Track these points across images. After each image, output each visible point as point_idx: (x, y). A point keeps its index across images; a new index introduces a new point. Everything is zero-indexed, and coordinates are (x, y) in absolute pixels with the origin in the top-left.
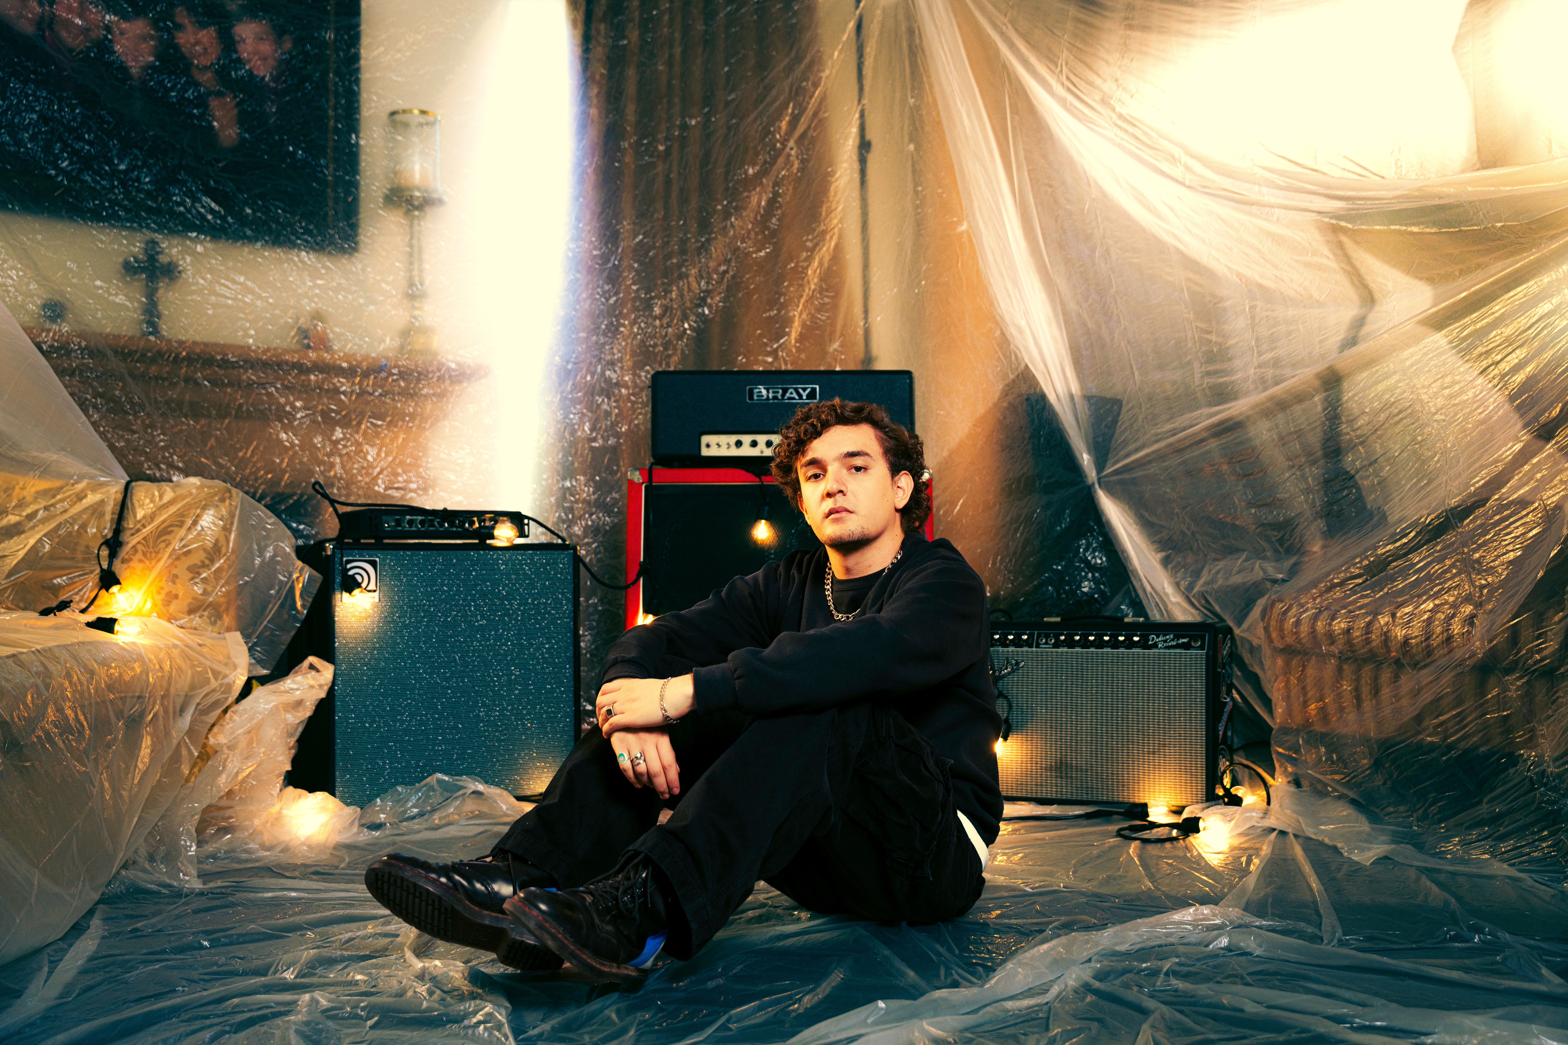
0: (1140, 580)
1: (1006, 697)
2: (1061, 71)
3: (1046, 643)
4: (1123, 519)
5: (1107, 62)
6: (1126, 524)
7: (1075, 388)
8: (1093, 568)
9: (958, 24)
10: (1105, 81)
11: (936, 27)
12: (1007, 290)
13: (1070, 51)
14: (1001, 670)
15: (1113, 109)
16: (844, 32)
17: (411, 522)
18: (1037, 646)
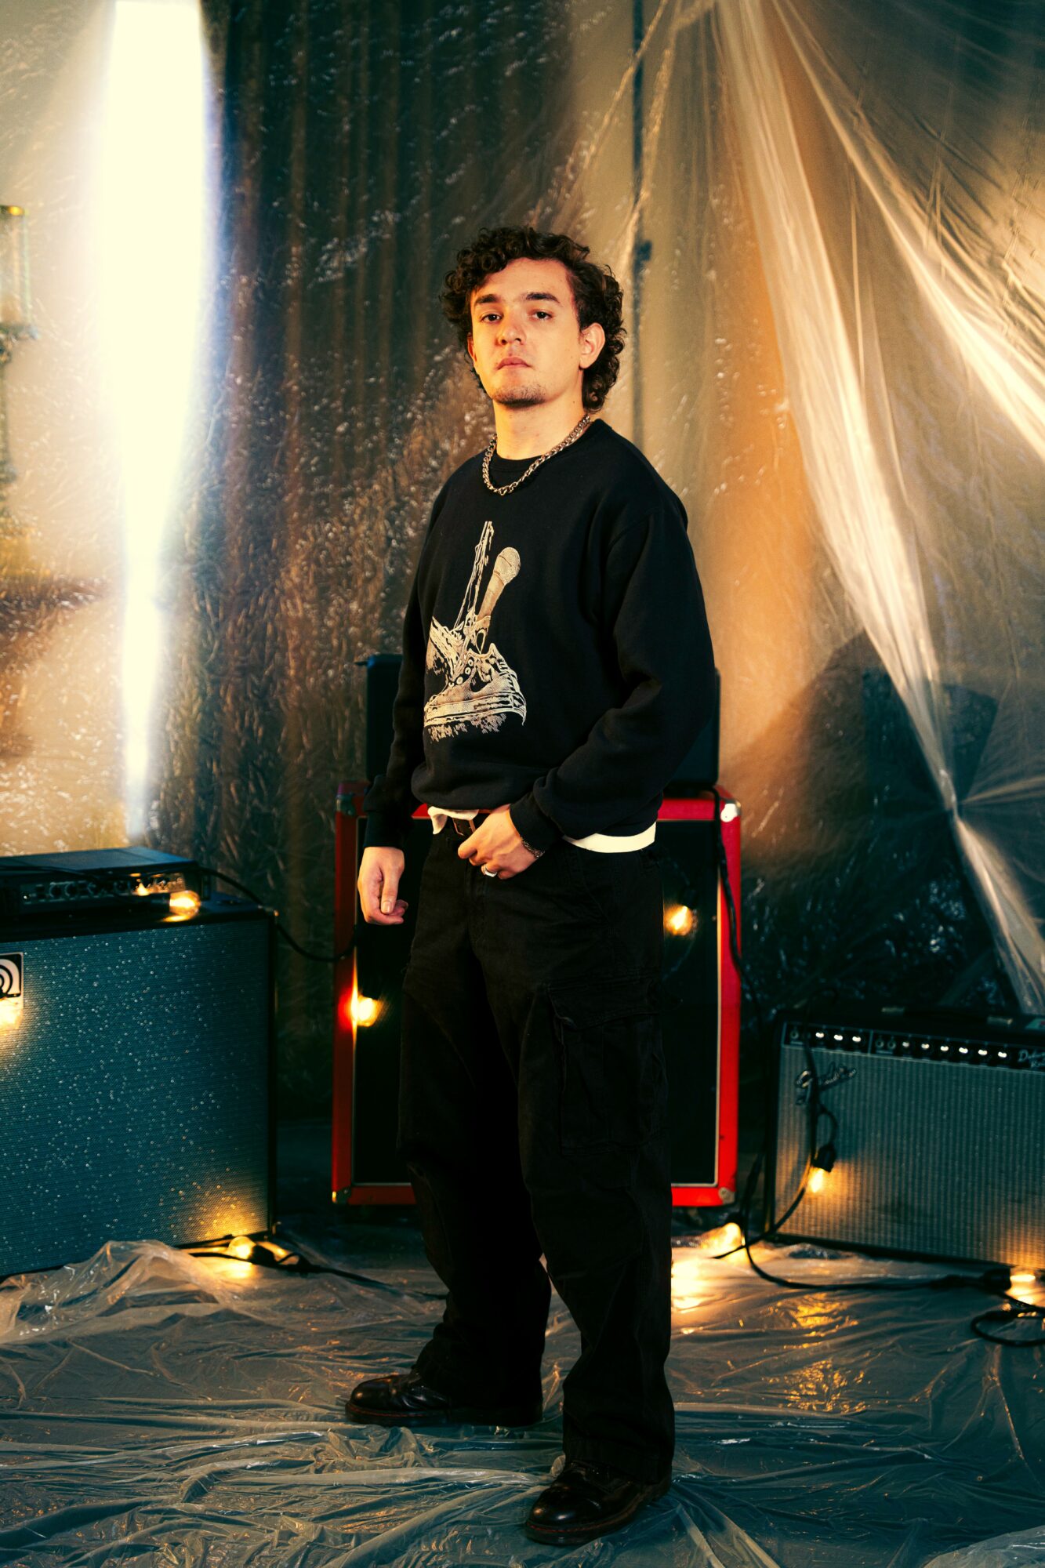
0: (1008, 953)
1: (830, 1115)
2: (934, 205)
3: (885, 1048)
4: (989, 864)
5: (999, 187)
6: (994, 872)
7: (931, 669)
8: (946, 920)
9: (786, 86)
10: (995, 222)
11: (754, 89)
12: (843, 517)
13: (947, 165)
14: (825, 1078)
15: (1005, 280)
16: (617, 87)
17: (57, 892)
18: (874, 1051)
